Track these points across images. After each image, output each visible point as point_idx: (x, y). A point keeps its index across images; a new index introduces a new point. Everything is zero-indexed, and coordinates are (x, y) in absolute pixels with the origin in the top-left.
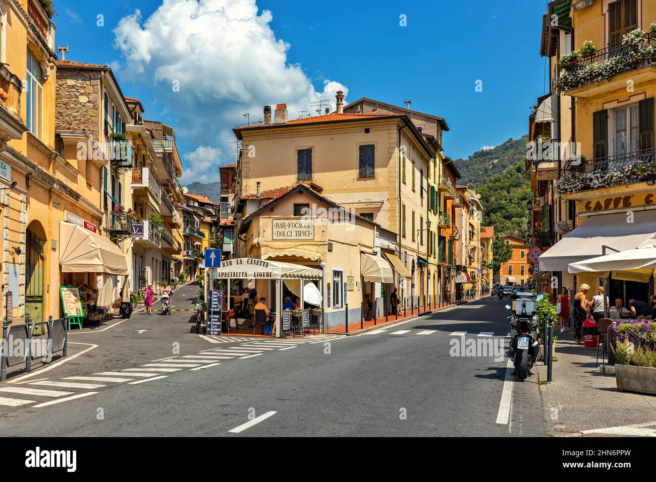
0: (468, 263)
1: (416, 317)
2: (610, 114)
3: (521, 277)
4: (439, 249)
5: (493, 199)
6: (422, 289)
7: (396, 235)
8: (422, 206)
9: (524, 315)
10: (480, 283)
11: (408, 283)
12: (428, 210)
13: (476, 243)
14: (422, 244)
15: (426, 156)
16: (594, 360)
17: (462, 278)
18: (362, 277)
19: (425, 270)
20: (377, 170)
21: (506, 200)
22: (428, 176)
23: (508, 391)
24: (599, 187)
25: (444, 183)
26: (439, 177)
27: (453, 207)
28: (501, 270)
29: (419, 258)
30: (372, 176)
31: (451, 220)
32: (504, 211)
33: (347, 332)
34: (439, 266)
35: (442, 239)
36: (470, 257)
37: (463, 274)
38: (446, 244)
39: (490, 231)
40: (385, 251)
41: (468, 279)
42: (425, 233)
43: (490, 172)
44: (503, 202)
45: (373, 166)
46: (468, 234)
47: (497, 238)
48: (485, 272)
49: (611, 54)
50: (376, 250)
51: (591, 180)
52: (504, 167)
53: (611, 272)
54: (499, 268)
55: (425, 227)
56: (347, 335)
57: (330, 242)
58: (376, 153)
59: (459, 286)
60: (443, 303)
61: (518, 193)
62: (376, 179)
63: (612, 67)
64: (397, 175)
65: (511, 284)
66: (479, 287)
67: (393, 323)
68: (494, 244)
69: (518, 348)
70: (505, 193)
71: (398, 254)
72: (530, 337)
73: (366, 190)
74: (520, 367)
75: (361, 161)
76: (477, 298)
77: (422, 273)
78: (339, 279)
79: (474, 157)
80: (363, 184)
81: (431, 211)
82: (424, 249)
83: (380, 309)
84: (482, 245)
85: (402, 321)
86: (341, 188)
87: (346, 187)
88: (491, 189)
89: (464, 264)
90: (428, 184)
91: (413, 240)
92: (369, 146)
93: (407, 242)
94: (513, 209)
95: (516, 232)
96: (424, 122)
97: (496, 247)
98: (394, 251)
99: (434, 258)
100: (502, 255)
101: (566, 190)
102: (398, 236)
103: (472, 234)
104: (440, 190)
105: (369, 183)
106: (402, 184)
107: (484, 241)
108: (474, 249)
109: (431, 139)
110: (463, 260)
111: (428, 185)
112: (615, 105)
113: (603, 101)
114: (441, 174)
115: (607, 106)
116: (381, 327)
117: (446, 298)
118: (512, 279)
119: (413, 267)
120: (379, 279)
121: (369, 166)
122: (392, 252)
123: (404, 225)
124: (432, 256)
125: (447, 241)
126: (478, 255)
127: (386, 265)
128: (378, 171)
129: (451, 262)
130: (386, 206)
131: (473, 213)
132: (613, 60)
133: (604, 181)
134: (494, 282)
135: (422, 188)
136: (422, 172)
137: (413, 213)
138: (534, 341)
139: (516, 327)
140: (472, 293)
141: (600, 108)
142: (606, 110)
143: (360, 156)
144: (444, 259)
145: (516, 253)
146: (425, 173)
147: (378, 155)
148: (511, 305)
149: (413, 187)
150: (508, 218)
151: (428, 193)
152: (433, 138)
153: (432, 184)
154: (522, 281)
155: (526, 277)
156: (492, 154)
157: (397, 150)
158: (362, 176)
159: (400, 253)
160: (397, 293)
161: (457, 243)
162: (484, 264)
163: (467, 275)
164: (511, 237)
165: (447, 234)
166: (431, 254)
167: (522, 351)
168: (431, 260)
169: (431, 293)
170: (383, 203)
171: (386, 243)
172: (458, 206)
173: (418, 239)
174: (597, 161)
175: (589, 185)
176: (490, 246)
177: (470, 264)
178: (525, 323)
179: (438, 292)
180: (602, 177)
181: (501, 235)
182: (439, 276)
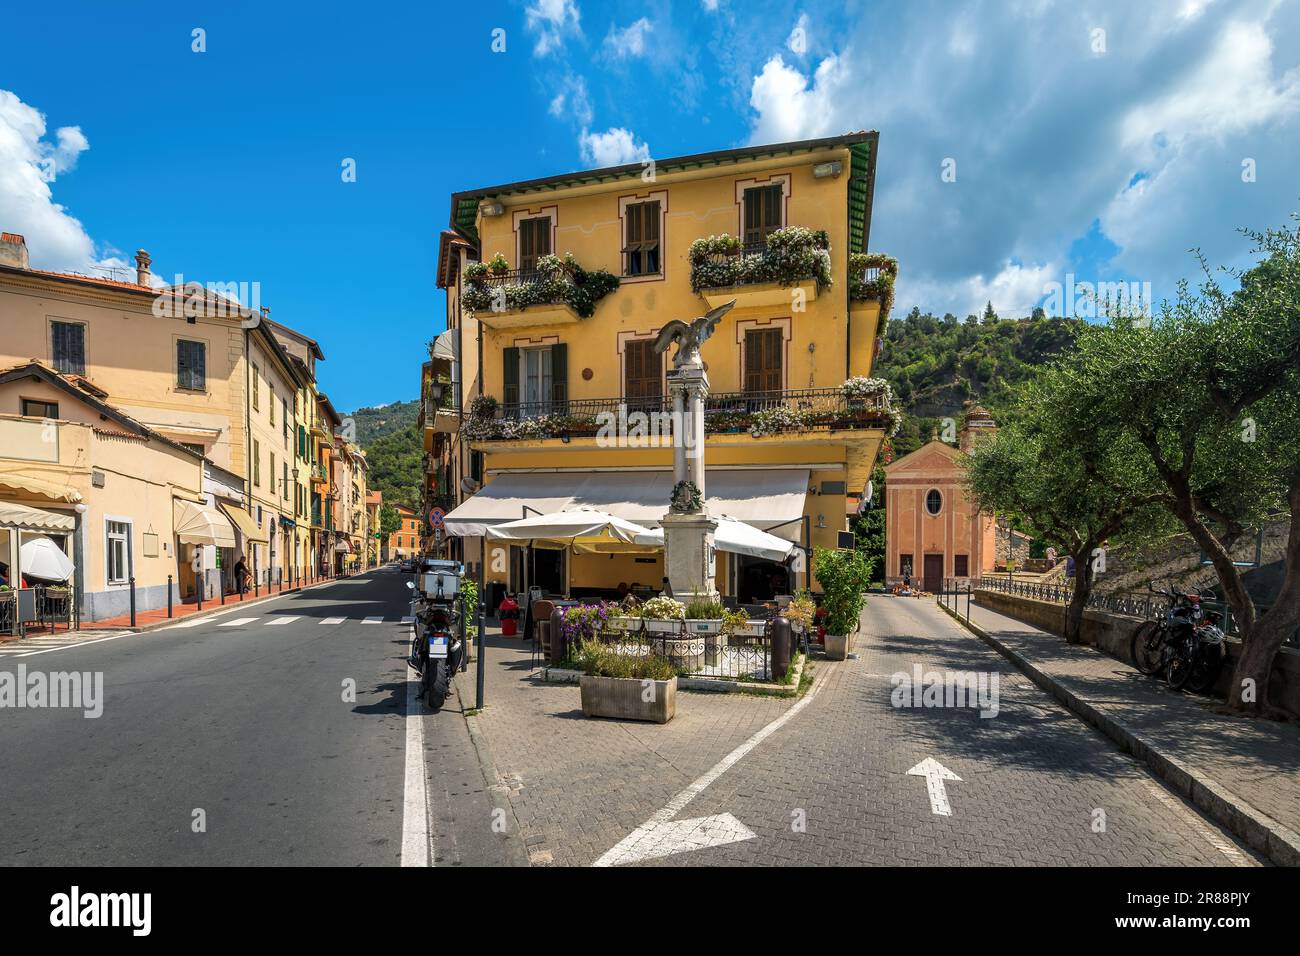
0: (351, 529)
1: (275, 596)
2: (521, 353)
3: (411, 550)
4: (313, 509)
5: (380, 463)
6: (287, 559)
7: (243, 480)
8: (286, 448)
9: (440, 600)
10: (365, 554)
11: (264, 550)
12: (296, 455)
13: (360, 507)
14: (286, 499)
15: (292, 383)
16: (528, 656)
17: (344, 545)
18: (177, 537)
19: (292, 534)
20: (209, 382)
21: (394, 465)
22: (295, 411)
23: (415, 743)
24: (512, 438)
25: (319, 425)
26: (312, 417)
27: (332, 460)
28: (390, 541)
29: (283, 519)
30: (201, 389)
31: (328, 476)
32: (392, 478)
33: (133, 624)
34: (312, 531)
35: (315, 496)
36: (354, 523)
37: (345, 542)
38: (322, 504)
39: (377, 497)
40: (221, 501)
41: (351, 548)
42: (291, 485)
43: (376, 434)
44: (391, 467)
45: (202, 373)
46: (351, 495)
47: (386, 505)
48: (371, 542)
49: (523, 279)
50: (203, 496)
51: (503, 427)
52: (392, 431)
53: (532, 540)
54: (387, 539)
55: (290, 476)
56: (134, 631)
57: (95, 470)
58: (207, 357)
59: (339, 555)
60: (318, 577)
61: (407, 459)
62: (208, 394)
63: (526, 294)
64: (244, 396)
65: (400, 556)
66: (364, 559)
67: (235, 605)
68: (382, 511)
69: (431, 656)
70: (393, 458)
71: (247, 507)
72: (450, 636)
73: (192, 408)
74: (434, 689)
75: (181, 363)
76: (363, 572)
77: (287, 537)
78: (124, 536)
79: (359, 414)
80: (184, 398)
81: (299, 458)
82: (289, 507)
83: (215, 586)
84: (369, 510)
85: (252, 602)
86: (144, 398)
87: (152, 399)
88: (378, 451)
89: (345, 531)
90: (295, 421)
91: (273, 492)
92: (196, 343)
93: (262, 492)
94: (402, 476)
95: (406, 501)
96: (289, 341)
97: (385, 515)
98: (240, 503)
99: (306, 519)
100: (390, 525)
101: (474, 437)
102: (246, 483)
103: (356, 496)
104: (313, 434)
105: (196, 399)
106: (252, 411)
107: (370, 507)
108: (358, 514)
109: (298, 362)
110: (344, 526)
111: (296, 424)
112: (526, 344)
113: (514, 336)
114: (314, 412)
115: (519, 344)
116: (209, 613)
117: (322, 570)
118: (401, 551)
119: (273, 528)
120: (210, 541)
121: (196, 372)
122: (236, 504)
123: (257, 469)
124: (303, 517)
125: (323, 499)
126: (363, 521)
127: (223, 520)
128: (211, 383)
129: (328, 527)
130: (225, 437)
131: (356, 472)
132: (528, 285)
133: (518, 431)
134: (382, 556)
135: (285, 425)
136: (285, 403)
137: (272, 455)
138: (455, 642)
139: (425, 619)
140: (357, 565)
141: (510, 345)
142: (518, 348)
143: (180, 356)
144: (319, 523)
145: (406, 523)
146: (290, 406)
147: (211, 360)
148: (417, 582)
149: (272, 418)
150: (398, 485)
151: (295, 432)
152: (301, 362)
153: (301, 422)
154: (413, 554)
155: (417, 550)
156: (378, 413)
157: (242, 360)
158: (183, 386)
159: (250, 506)
160: (245, 563)
161: (337, 505)
162: (370, 533)
163: (350, 544)
164: (400, 506)
165: (324, 490)
166: (301, 513)
167: (436, 660)
168: (300, 521)
169: (301, 564)
170: (220, 432)
171: (225, 490)
172: (338, 459)
173: (280, 491)
174: (508, 406)
175: (501, 434)
176: (377, 513)
177: (354, 531)
178: (440, 612)
179: (312, 562)
180: (516, 426)
181: (390, 503)
182: (313, 544)
